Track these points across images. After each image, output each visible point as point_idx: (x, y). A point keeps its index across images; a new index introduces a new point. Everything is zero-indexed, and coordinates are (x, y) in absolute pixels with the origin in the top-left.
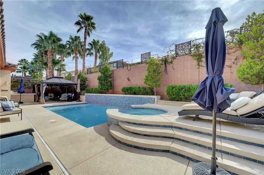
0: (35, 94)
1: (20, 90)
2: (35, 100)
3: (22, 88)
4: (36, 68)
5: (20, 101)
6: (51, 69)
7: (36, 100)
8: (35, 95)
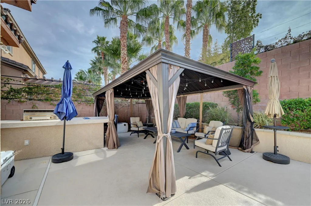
0: (106, 120)
1: (61, 105)
2: (106, 143)
3: (67, 100)
4: (94, 78)
5: (63, 149)
6: (126, 62)
7: (110, 143)
8: (106, 125)
